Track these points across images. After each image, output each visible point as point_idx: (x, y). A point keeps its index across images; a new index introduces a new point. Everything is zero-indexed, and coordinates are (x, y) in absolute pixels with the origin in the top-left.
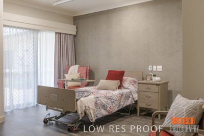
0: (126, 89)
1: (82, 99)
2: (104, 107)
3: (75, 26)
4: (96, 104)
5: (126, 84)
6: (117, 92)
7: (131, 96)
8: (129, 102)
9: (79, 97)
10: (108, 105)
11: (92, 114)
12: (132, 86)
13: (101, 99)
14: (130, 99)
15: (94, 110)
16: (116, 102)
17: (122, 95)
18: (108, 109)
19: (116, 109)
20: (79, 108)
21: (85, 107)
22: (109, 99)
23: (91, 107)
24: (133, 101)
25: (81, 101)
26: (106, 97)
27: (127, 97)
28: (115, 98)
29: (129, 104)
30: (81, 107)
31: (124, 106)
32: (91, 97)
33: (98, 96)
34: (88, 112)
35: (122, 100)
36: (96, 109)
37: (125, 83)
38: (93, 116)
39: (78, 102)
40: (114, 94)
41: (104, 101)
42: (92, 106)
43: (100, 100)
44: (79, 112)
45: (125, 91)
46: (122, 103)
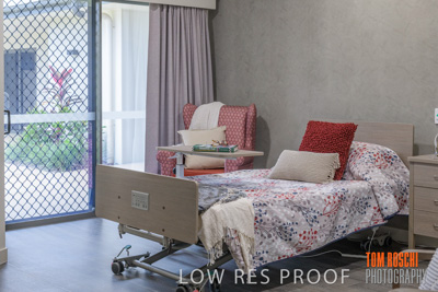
0: (359, 179)
1: (217, 207)
2: (284, 232)
4: (258, 222)
5: (358, 166)
6: (330, 189)
7: (373, 203)
8: (367, 220)
9: (209, 202)
10: (296, 228)
11: (246, 252)
12: (376, 170)
13: (274, 208)
14: (370, 212)
15: (252, 240)
16: (322, 220)
17: (342, 198)
18: (296, 238)
19: (322, 240)
20: (207, 232)
21: (226, 230)
22: (300, 209)
23: (242, 230)
24: (380, 218)
25: (213, 212)
26: (290, 202)
27: (360, 204)
28: (320, 206)
29: (364, 226)
30: (213, 230)
31: (351, 230)
32: (246, 202)
33: (264, 200)
34: (232, 246)
35: (342, 214)
36: (257, 238)
37: (358, 161)
38: (248, 257)
39: (206, 217)
40: (318, 193)
41: (284, 215)
42: (246, 229)
43: (272, 212)
44: (209, 245)
45: (351, 186)
46: (344, 223)
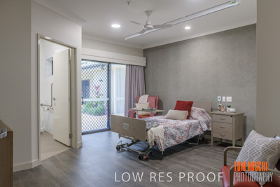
0: (195, 119)
1: (152, 129)
2: (173, 137)
3: (145, 58)
4: (165, 133)
5: (194, 115)
6: (186, 122)
7: (199, 127)
8: (198, 132)
9: (150, 127)
10: (177, 135)
12: (200, 116)
14: (199, 130)
15: (163, 140)
16: (184, 132)
17: (190, 126)
18: (177, 139)
19: (185, 139)
20: (149, 137)
21: (155, 136)
22: (178, 129)
23: (160, 137)
24: (202, 131)
25: (151, 131)
26: (175, 127)
27: (196, 127)
28: (184, 128)
29: (197, 134)
30: (151, 137)
31: (193, 136)
32: (161, 127)
33: (167, 126)
34: (157, 142)
35: (190, 131)
36: (165, 139)
37: (194, 113)
38: (162, 145)
39: (149, 132)
40: (183, 124)
41: (173, 131)
42: (162, 136)
43: (169, 130)
44: (150, 142)
45: (193, 121)
46: (191, 134)
